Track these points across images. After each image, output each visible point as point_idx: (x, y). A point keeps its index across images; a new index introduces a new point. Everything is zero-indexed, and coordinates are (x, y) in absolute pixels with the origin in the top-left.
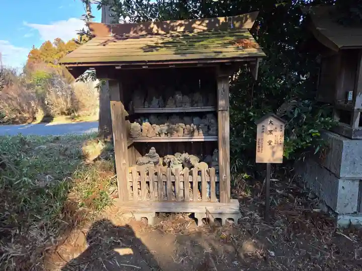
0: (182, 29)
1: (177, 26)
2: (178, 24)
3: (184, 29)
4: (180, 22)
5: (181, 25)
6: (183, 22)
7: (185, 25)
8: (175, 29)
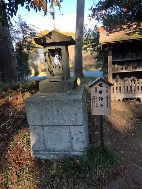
0: (135, 26)
1: (133, 25)
2: (133, 24)
3: (136, 26)
4: (135, 23)
5: (135, 24)
6: (136, 23)
7: (136, 24)
8: (132, 26)
